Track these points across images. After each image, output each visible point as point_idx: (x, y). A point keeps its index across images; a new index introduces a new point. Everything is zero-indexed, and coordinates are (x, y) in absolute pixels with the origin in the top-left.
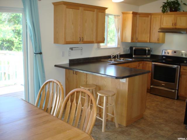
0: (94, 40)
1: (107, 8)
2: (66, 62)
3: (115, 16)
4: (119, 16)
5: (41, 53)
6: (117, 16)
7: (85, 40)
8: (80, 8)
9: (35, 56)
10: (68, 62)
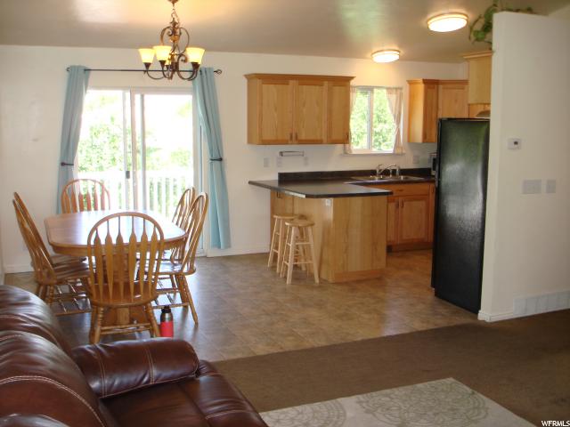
0: (324, 138)
1: (352, 78)
2: (272, 177)
3: (388, 89)
4: (401, 89)
5: (221, 160)
6: (396, 89)
7: (303, 136)
8: (291, 82)
9: (211, 164)
10: (276, 178)
